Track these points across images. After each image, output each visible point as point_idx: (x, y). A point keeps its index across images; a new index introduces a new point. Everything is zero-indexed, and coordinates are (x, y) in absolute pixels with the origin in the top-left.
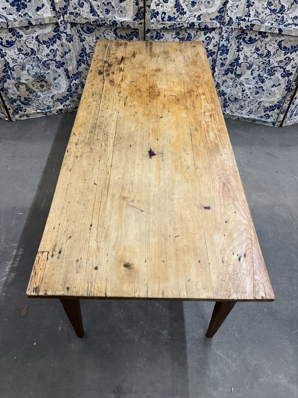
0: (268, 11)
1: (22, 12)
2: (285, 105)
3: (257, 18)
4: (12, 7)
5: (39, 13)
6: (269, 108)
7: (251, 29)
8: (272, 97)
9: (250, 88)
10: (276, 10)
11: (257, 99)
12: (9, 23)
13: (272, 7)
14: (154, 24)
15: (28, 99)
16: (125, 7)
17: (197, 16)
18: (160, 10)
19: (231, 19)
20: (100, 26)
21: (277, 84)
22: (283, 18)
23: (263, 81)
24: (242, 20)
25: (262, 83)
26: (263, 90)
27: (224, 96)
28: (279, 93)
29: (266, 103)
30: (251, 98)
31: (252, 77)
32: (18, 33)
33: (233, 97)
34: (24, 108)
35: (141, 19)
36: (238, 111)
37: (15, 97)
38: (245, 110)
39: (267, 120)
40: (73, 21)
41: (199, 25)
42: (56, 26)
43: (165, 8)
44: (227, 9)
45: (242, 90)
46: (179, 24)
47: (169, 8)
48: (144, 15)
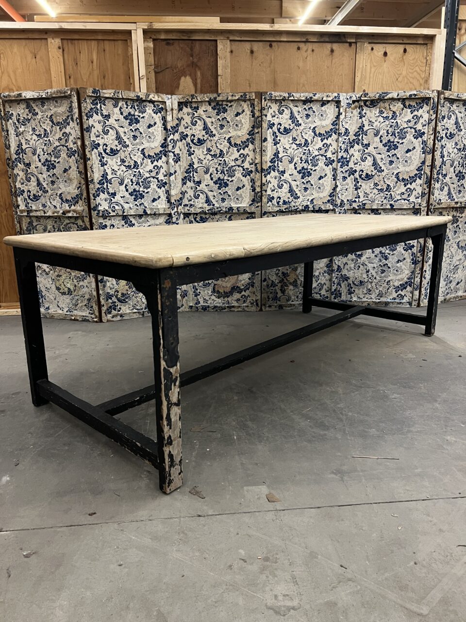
0: (375, 191)
1: (139, 202)
2: (416, 280)
3: (367, 199)
4: (130, 196)
5: (154, 204)
6: (400, 287)
7: (364, 208)
8: (400, 274)
9: (374, 268)
10: (383, 189)
11: (385, 279)
12: (125, 211)
13: (379, 187)
14: (270, 207)
15: (126, 295)
16: (241, 195)
17: (310, 200)
18: (275, 195)
19: (342, 201)
20: (215, 214)
21: (401, 259)
22: (391, 195)
23: (386, 258)
24: (353, 202)
25: (386, 260)
26: (389, 268)
27: (347, 281)
28: (406, 268)
29: (395, 281)
30: (378, 278)
31: (374, 255)
32: (131, 222)
33: (357, 280)
34: (119, 307)
35: (257, 203)
36: (367, 296)
37: (112, 292)
38: (374, 293)
39: (402, 301)
40: (186, 211)
41: (313, 207)
42: (168, 218)
43: (280, 193)
44: (337, 192)
45: (366, 271)
46: (294, 206)
47: (284, 193)
48: (261, 199)
